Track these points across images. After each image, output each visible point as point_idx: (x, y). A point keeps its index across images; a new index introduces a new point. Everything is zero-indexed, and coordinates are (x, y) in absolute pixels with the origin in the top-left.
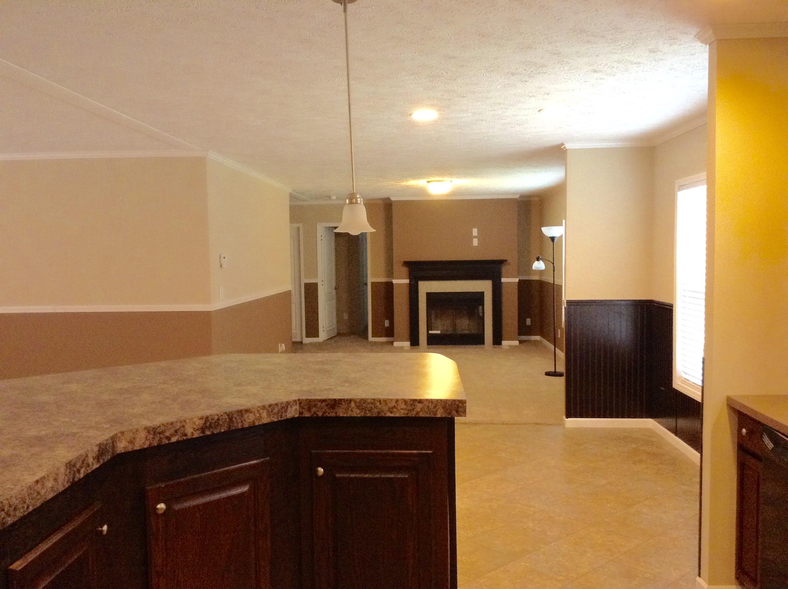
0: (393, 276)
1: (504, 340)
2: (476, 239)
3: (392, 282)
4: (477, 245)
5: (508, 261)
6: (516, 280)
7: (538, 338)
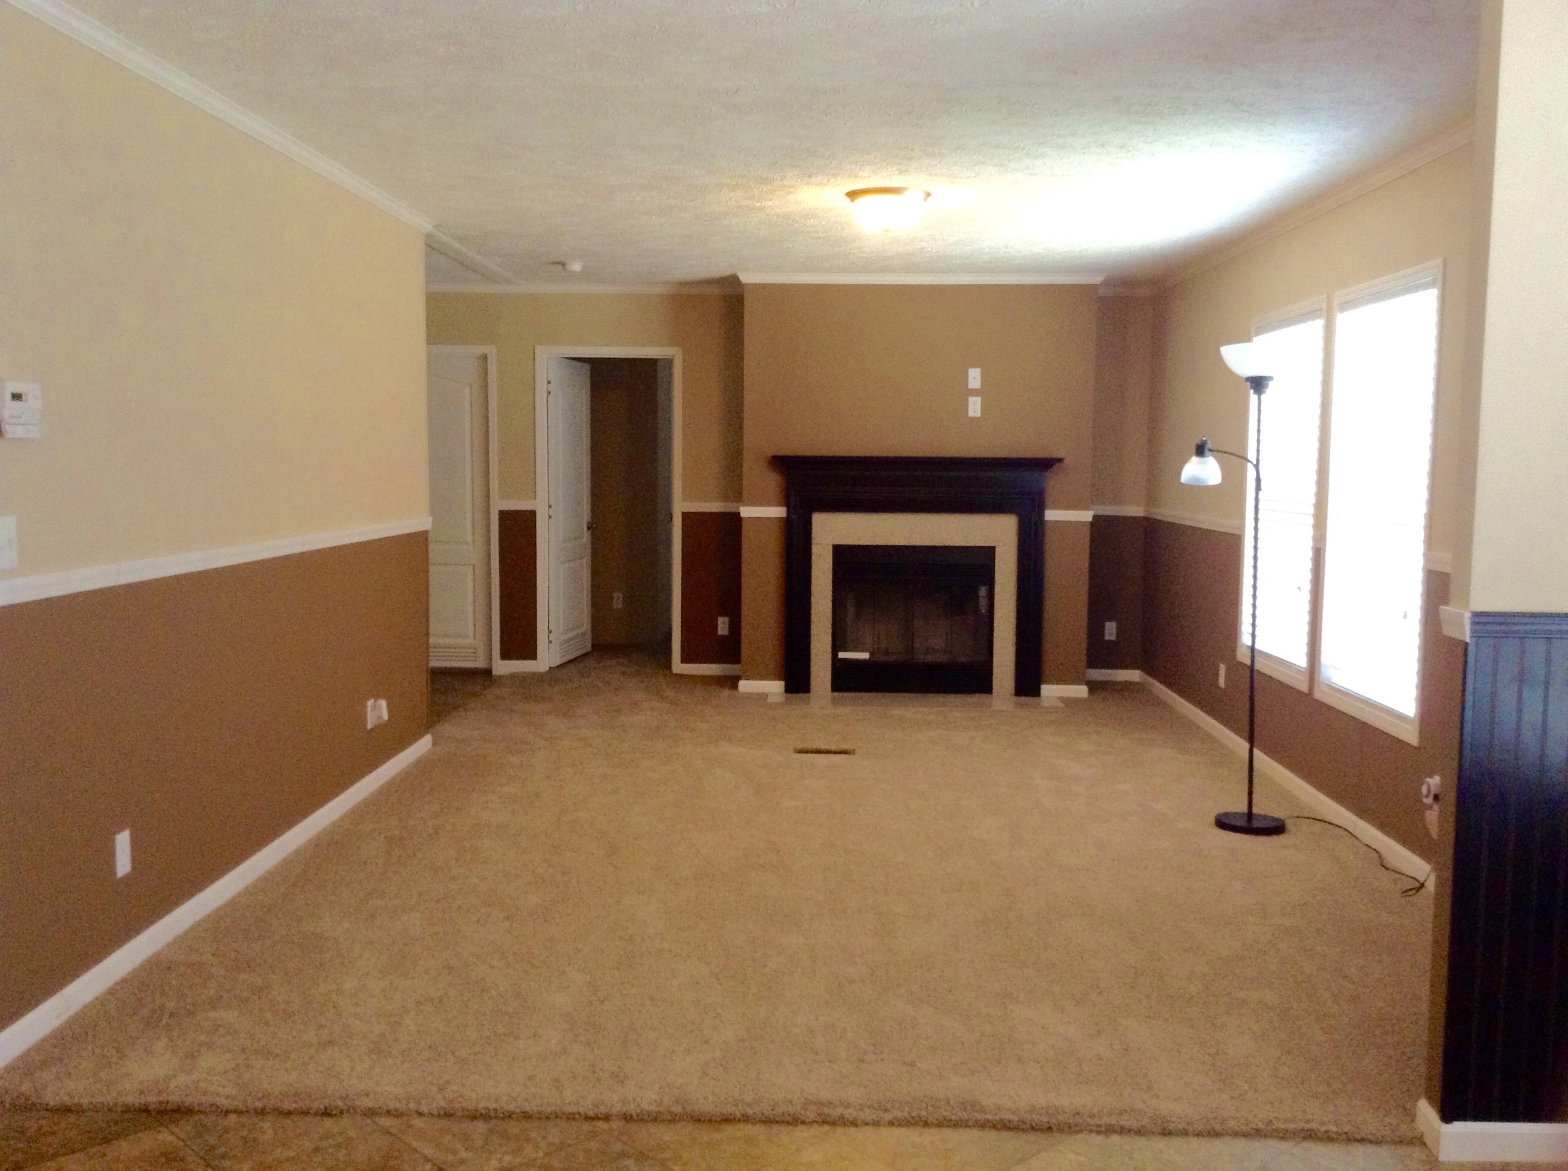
0: (741, 498)
1: (1048, 683)
2: (978, 400)
3: (737, 515)
4: (978, 414)
5: (1067, 461)
6: (1087, 516)
7: (1134, 675)
